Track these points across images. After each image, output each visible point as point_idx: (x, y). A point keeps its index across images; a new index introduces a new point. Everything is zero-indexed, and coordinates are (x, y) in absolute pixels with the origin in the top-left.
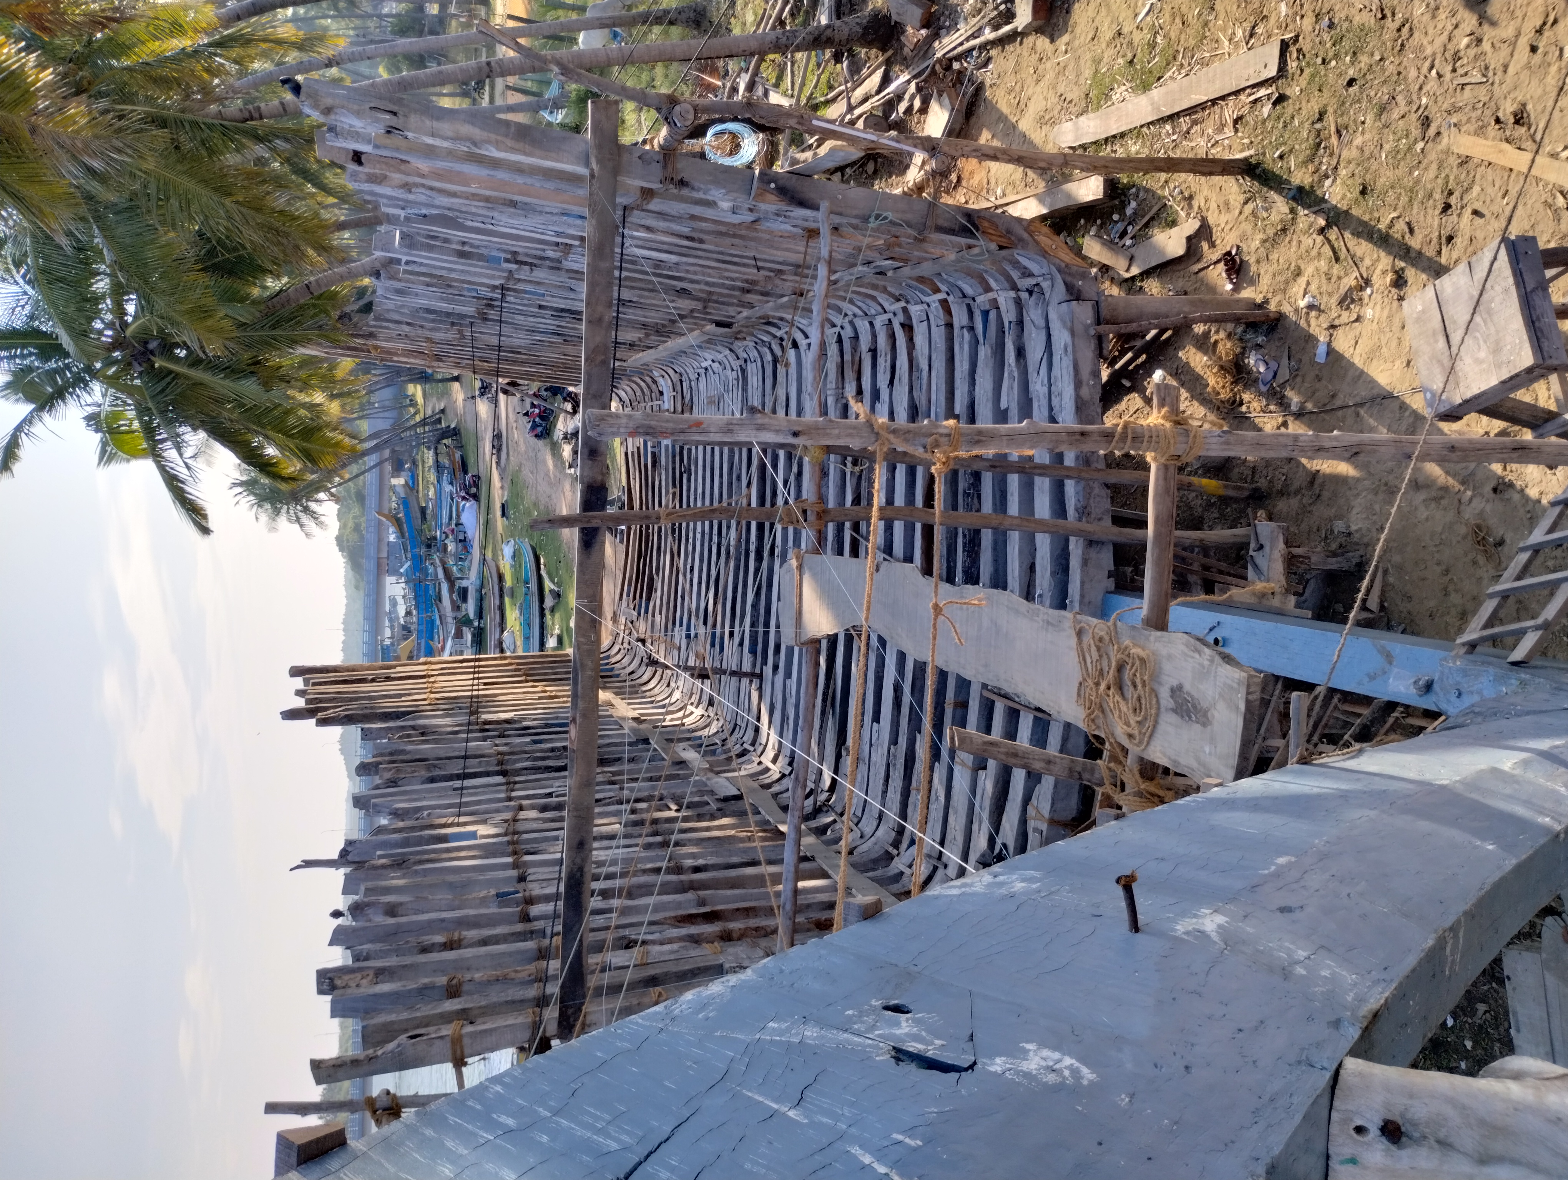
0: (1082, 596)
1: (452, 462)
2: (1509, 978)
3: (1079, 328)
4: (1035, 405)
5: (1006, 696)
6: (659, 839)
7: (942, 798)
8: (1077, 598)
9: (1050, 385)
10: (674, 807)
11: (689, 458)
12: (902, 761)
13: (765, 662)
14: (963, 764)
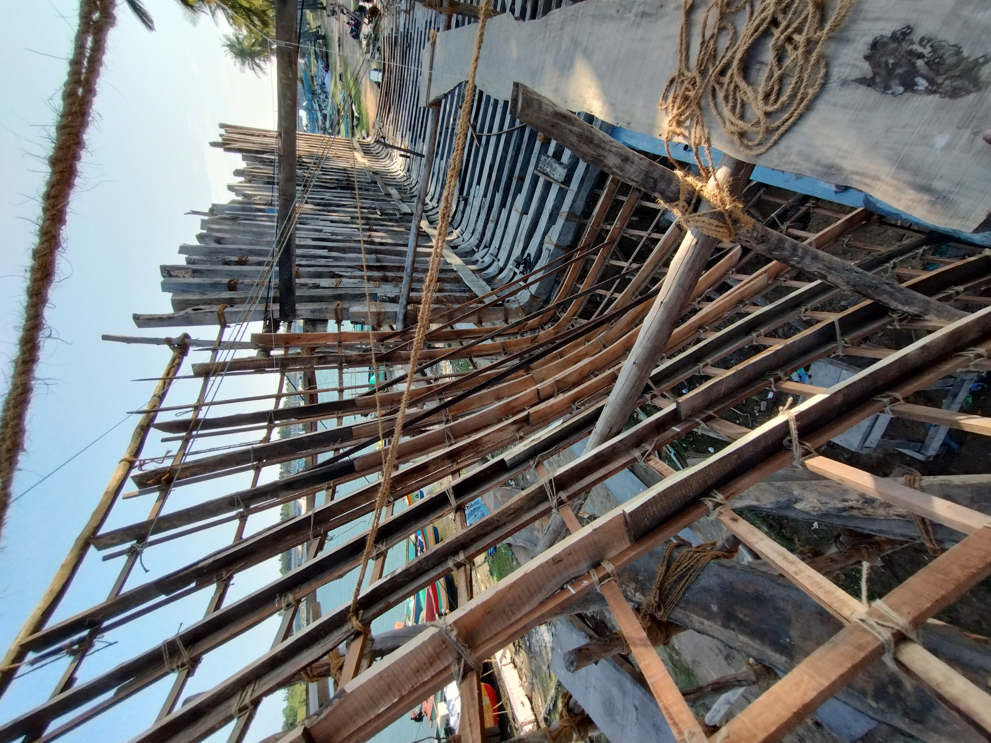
1: (322, 52)
5: (546, 174)
6: (367, 227)
7: (503, 227)
10: (379, 213)
12: (487, 205)
14: (517, 211)
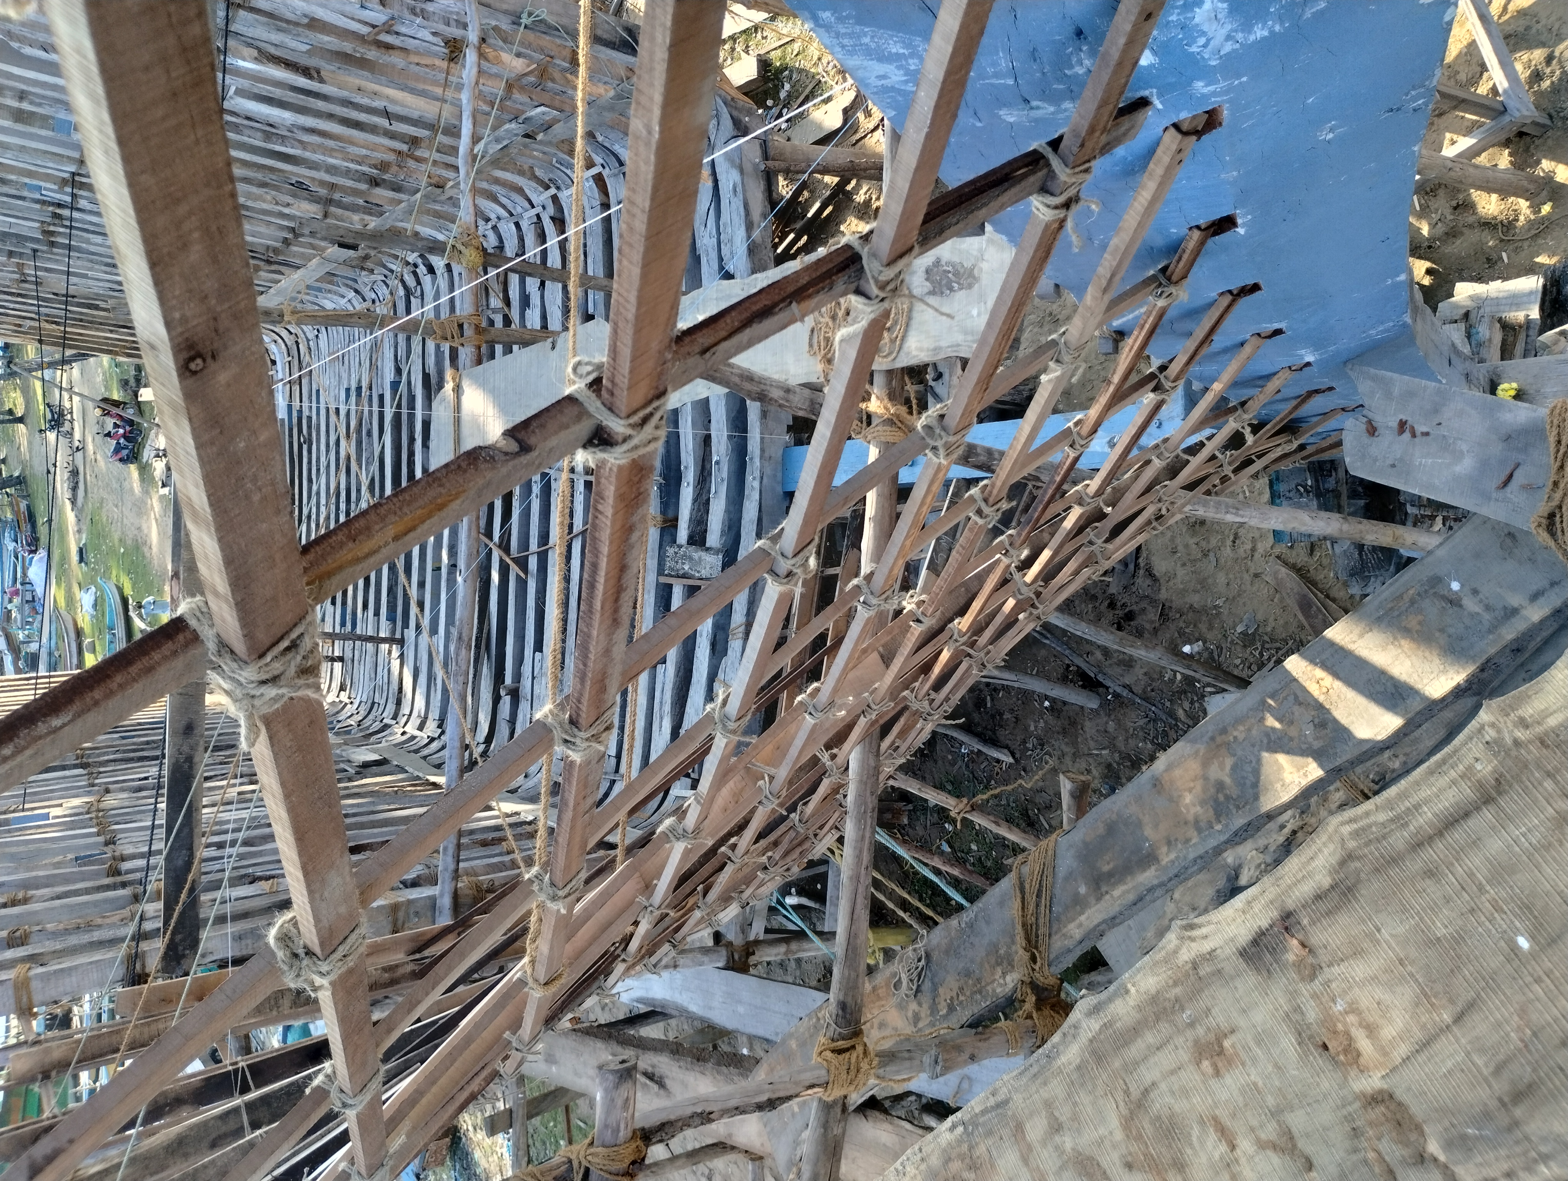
0: (762, 450)
1: (16, 513)
3: (748, 167)
4: (704, 260)
5: (685, 576)
8: (757, 452)
9: (719, 233)
11: (309, 427)
13: (406, 625)
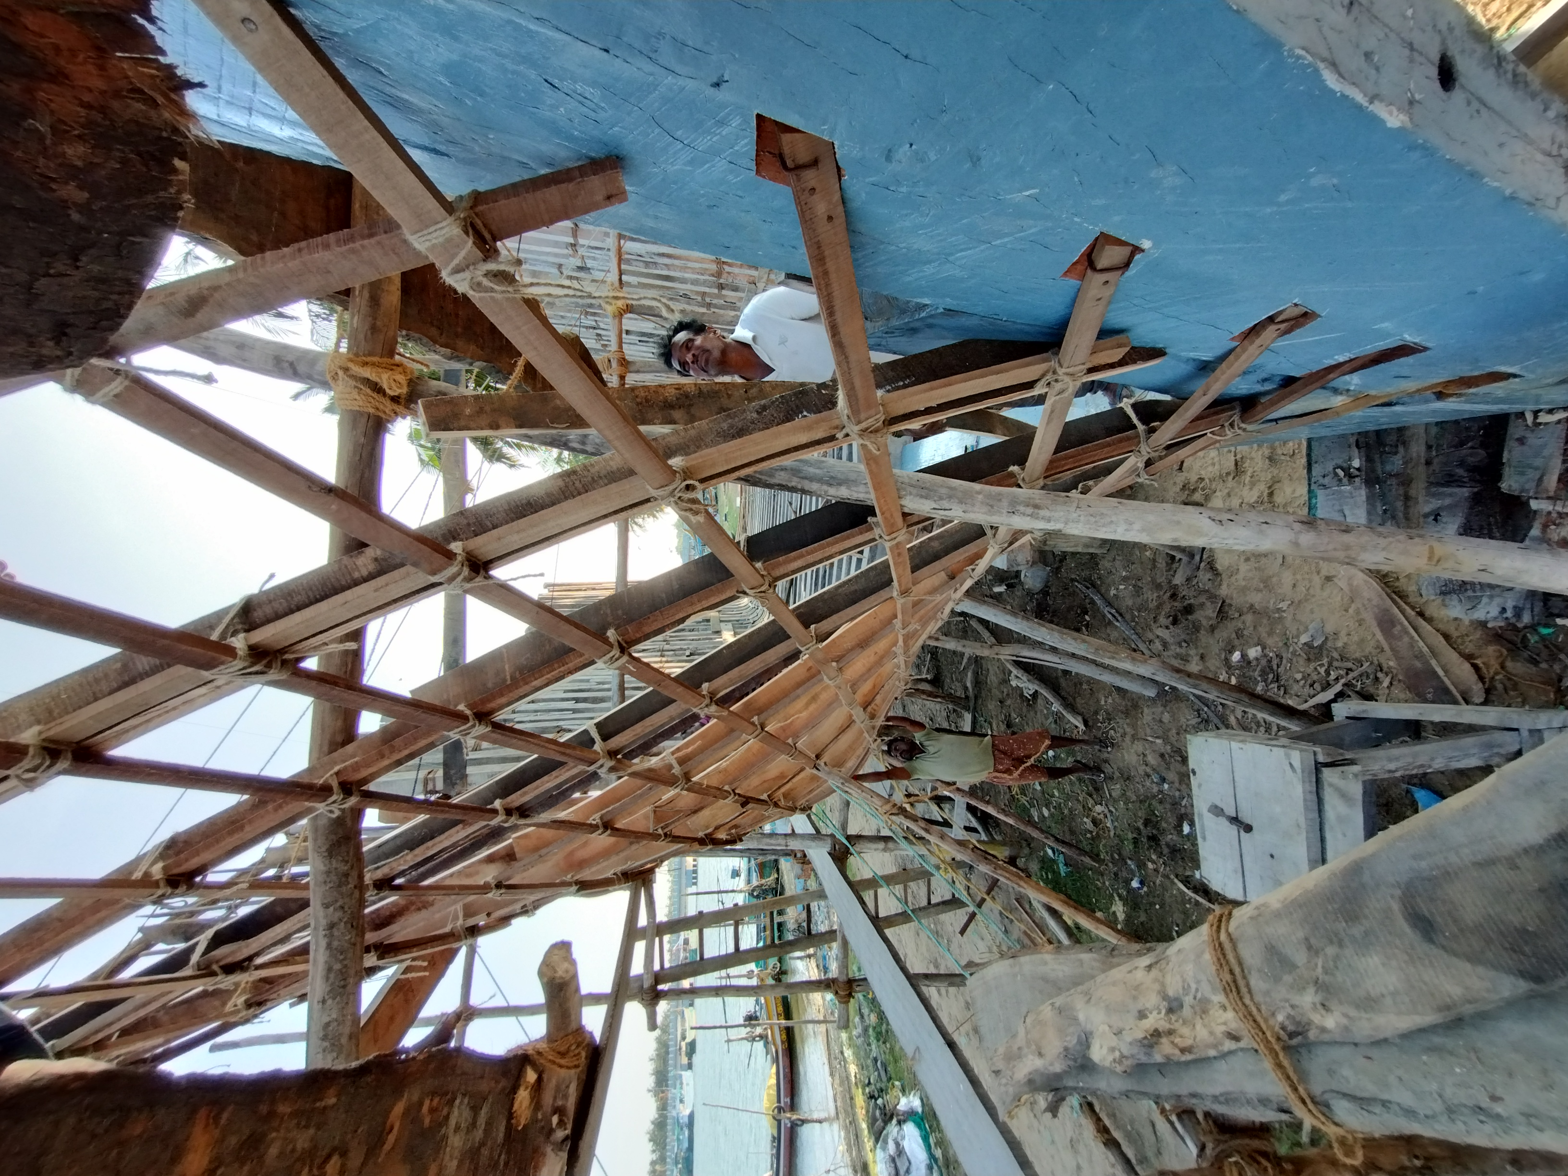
2: (1194, 773)
